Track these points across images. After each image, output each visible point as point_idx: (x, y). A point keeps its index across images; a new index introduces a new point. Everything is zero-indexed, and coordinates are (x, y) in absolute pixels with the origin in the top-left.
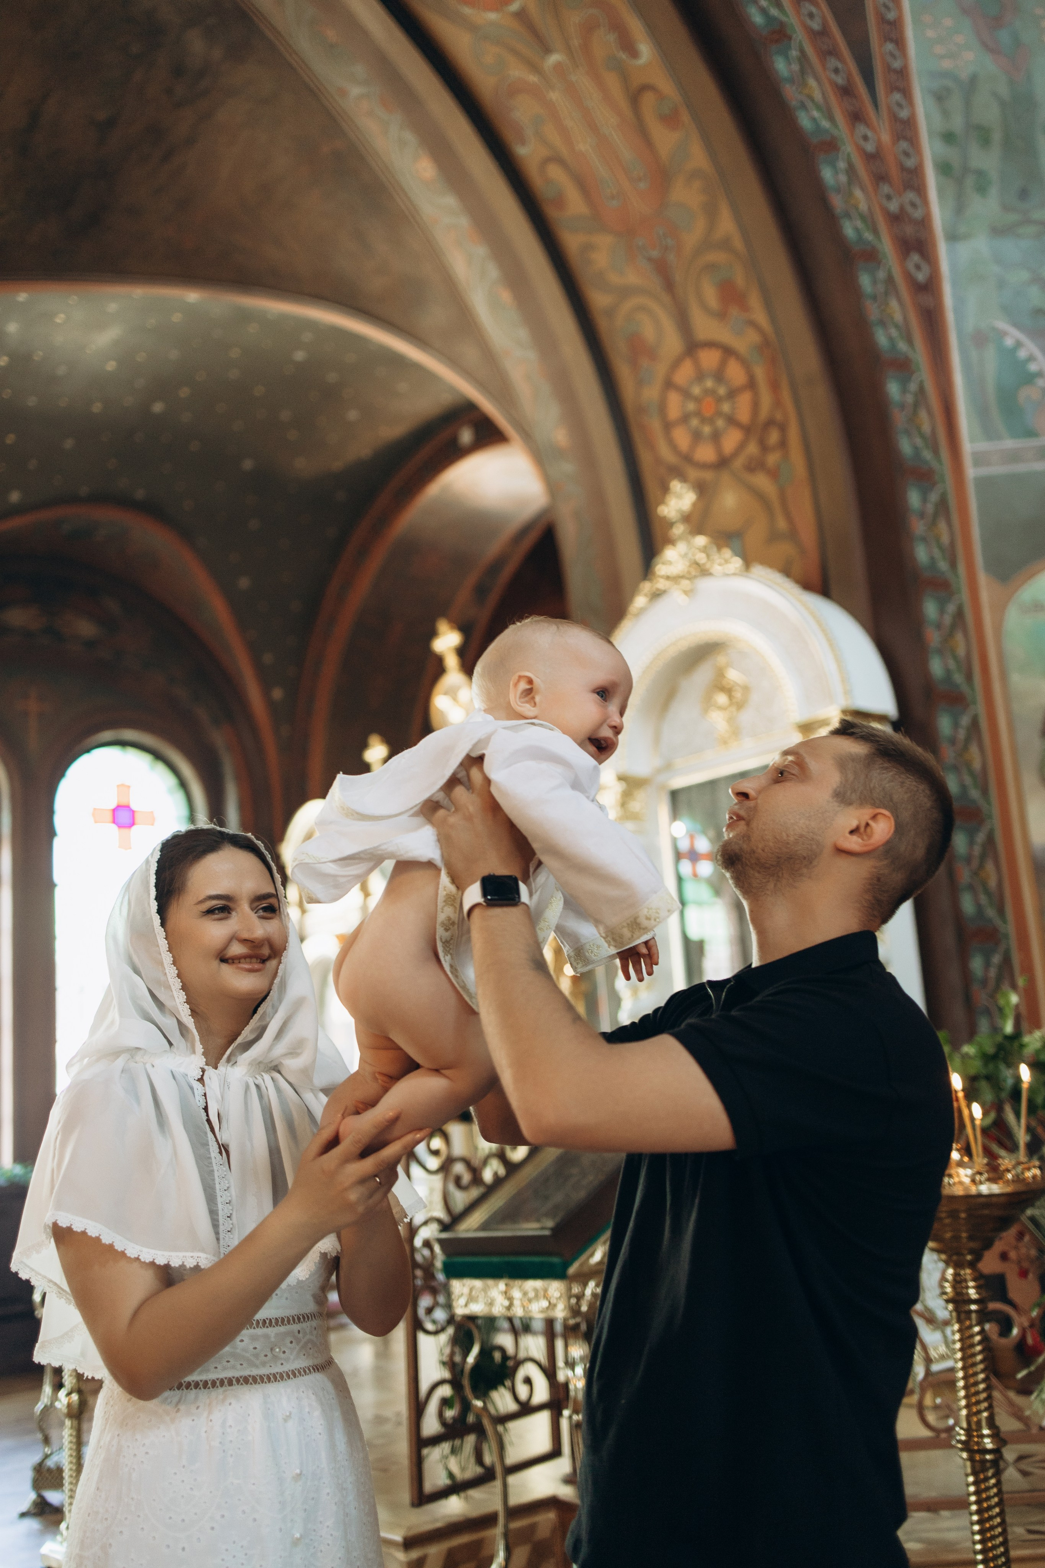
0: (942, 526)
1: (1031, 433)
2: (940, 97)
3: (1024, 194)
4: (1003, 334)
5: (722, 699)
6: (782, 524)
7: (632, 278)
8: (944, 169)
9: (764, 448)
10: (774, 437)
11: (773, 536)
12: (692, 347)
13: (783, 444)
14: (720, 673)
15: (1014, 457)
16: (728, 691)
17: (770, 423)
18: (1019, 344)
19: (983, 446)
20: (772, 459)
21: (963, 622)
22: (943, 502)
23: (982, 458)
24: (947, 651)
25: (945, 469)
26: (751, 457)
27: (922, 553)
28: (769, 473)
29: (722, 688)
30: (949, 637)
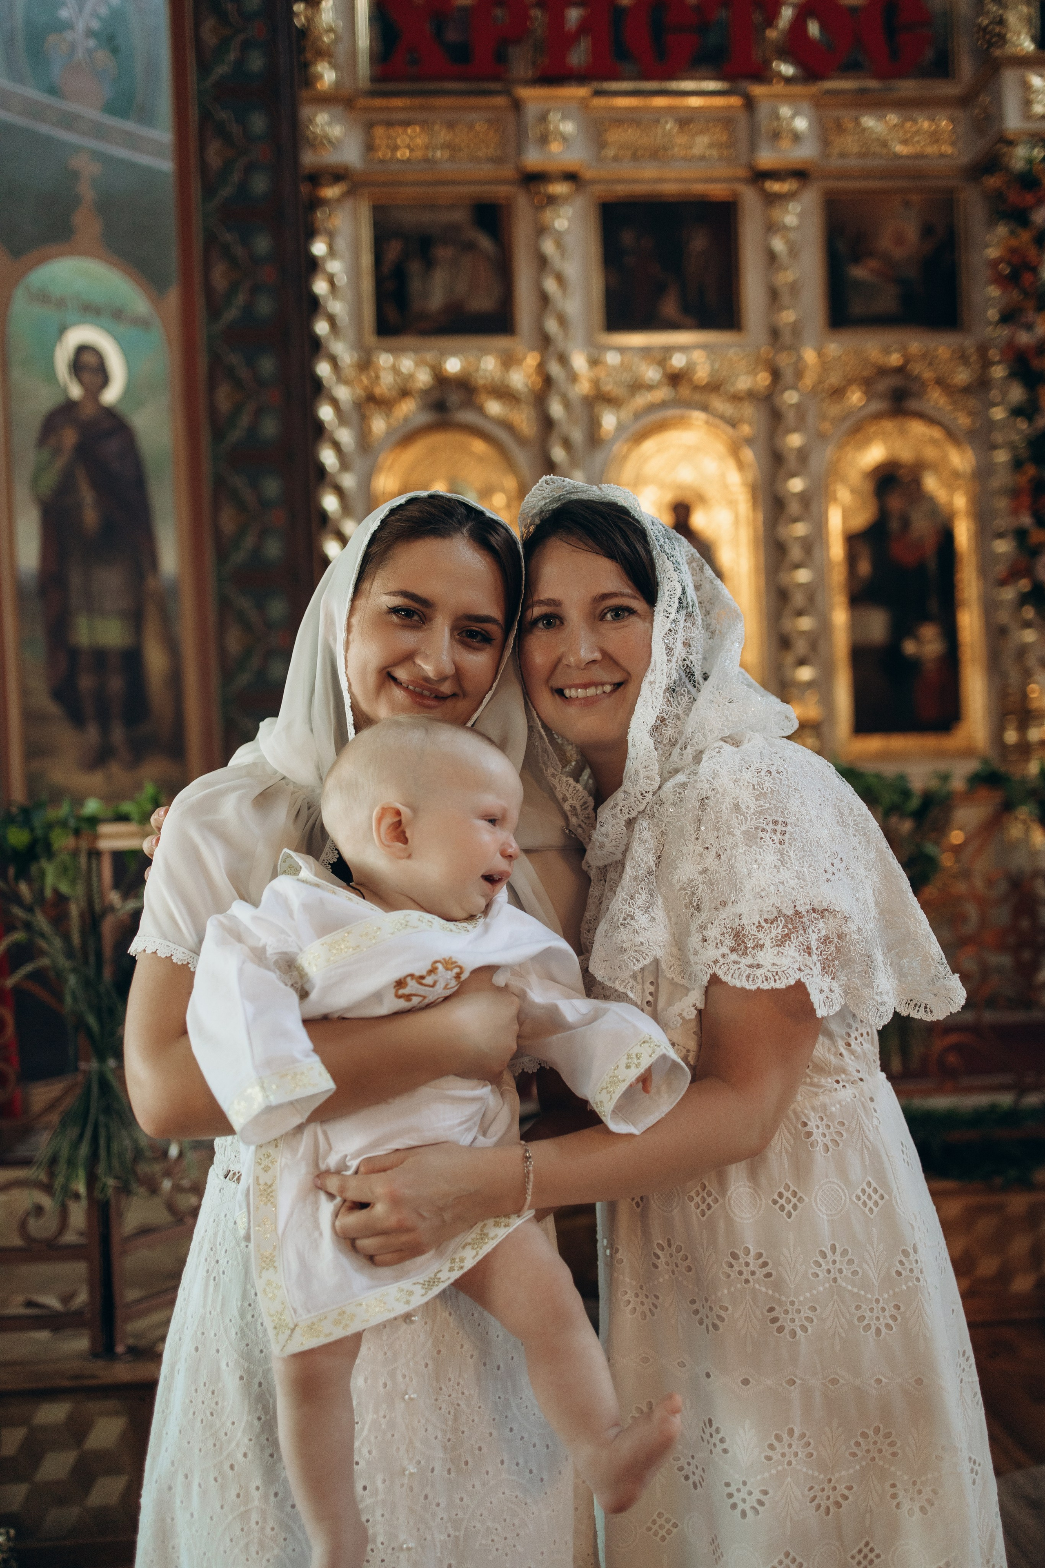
15: (34, 110)
19: (5, 83)
23: (4, 99)
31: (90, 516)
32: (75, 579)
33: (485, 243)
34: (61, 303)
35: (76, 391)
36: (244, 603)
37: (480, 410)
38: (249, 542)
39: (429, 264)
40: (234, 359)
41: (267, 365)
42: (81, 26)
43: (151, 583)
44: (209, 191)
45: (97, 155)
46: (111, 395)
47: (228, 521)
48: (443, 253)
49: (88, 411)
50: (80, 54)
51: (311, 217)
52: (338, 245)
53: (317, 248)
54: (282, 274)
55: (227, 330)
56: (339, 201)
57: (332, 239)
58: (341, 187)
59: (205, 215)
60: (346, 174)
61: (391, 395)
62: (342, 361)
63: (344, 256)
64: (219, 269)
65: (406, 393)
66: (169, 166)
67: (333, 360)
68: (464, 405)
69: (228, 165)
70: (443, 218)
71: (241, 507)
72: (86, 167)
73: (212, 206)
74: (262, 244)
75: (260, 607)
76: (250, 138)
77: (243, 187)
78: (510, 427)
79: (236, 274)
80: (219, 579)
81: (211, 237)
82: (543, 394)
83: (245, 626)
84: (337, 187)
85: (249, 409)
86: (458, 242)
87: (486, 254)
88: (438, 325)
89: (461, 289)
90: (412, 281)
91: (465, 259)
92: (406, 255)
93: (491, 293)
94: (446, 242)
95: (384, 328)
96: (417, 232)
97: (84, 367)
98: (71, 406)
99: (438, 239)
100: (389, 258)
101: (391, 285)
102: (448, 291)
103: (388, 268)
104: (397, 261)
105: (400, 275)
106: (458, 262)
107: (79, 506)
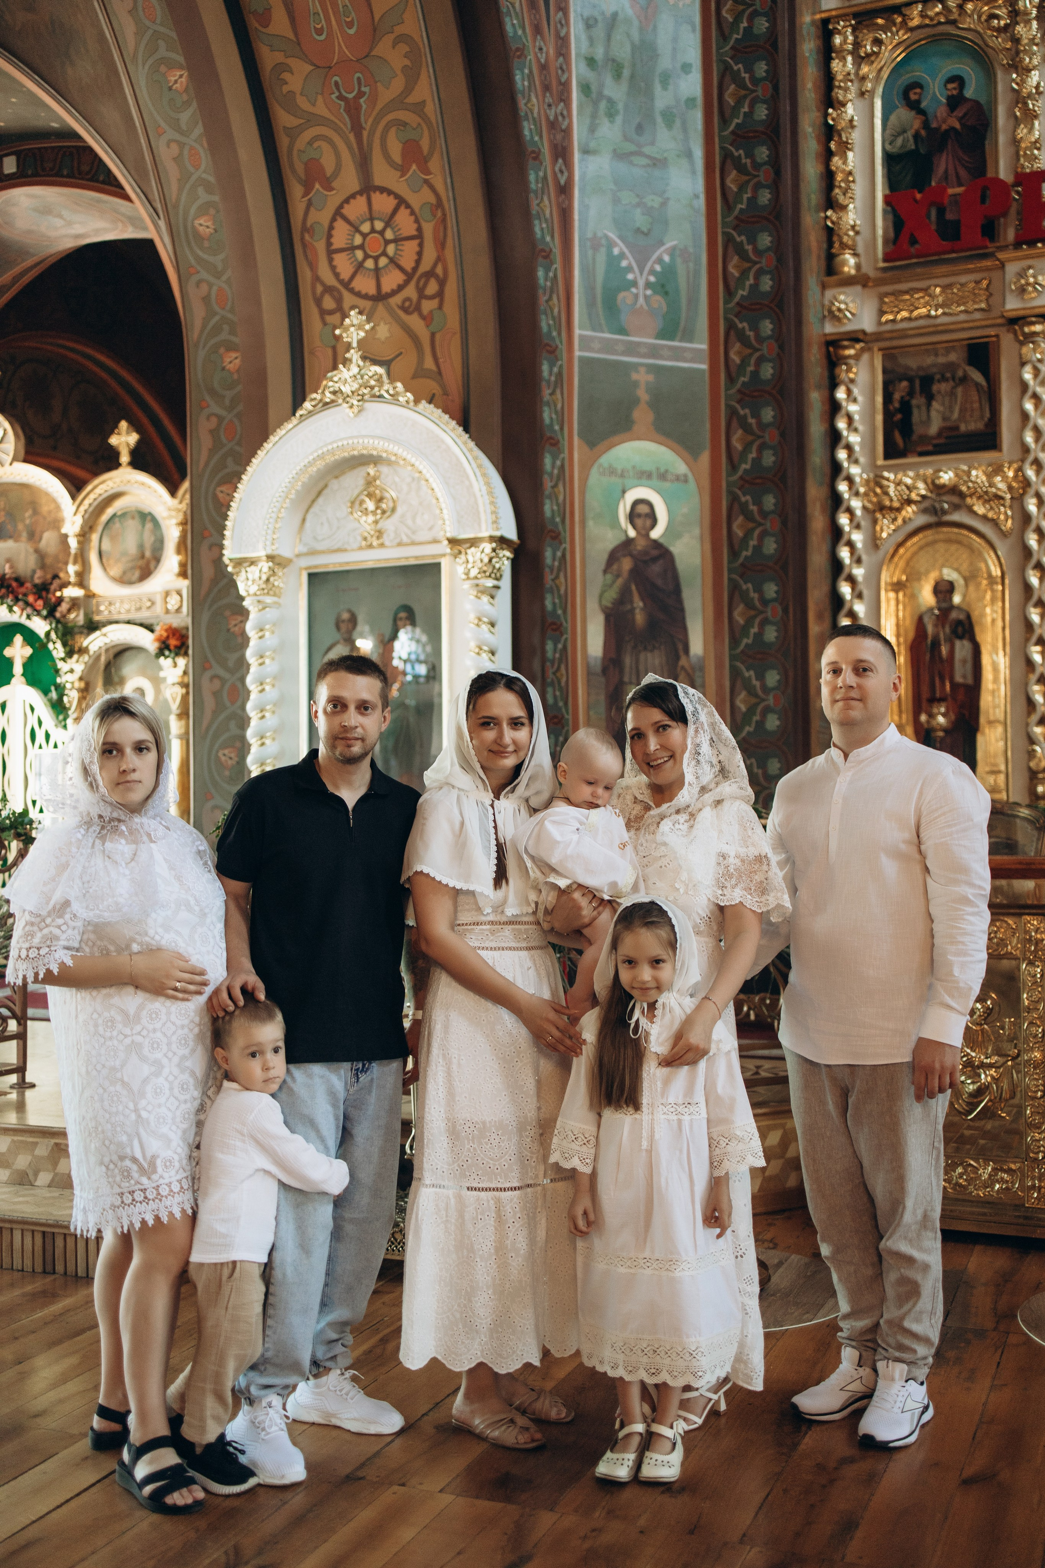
0: (559, 395)
1: (622, 331)
2: (589, 24)
3: (640, 129)
4: (611, 244)
5: (370, 505)
6: (429, 363)
7: (320, 109)
8: (585, 89)
9: (422, 295)
10: (432, 288)
11: (419, 373)
12: (368, 188)
13: (440, 294)
14: (370, 482)
15: (608, 346)
16: (379, 500)
17: (430, 274)
18: (622, 256)
19: (587, 333)
20: (428, 306)
21: (563, 475)
22: (560, 374)
23: (586, 342)
24: (554, 496)
25: (563, 347)
26: (408, 299)
27: (547, 415)
28: (423, 318)
29: (370, 496)
30: (555, 486)
31: (640, 618)
32: (628, 661)
33: (977, 376)
34: (623, 474)
35: (632, 533)
36: (750, 674)
37: (971, 511)
38: (754, 630)
39: (930, 398)
40: (747, 499)
41: (769, 501)
42: (641, 283)
43: (683, 662)
44: (731, 379)
45: (651, 368)
46: (656, 534)
47: (740, 615)
48: (941, 387)
49: (641, 544)
50: (641, 300)
51: (837, 371)
52: (856, 391)
53: (841, 394)
54: (783, 435)
55: (741, 478)
56: (857, 357)
57: (851, 386)
58: (858, 346)
59: (728, 397)
60: (861, 337)
61: (896, 504)
62: (858, 479)
63: (860, 399)
64: (738, 436)
65: (909, 502)
66: (704, 367)
67: (850, 479)
68: (956, 507)
69: (744, 361)
70: (941, 360)
71: (749, 605)
72: (642, 377)
73: (732, 391)
74: (768, 414)
75: (761, 677)
76: (760, 339)
77: (755, 374)
78: (995, 523)
79: (750, 438)
80: (732, 658)
81: (732, 413)
82: (1022, 495)
83: (751, 691)
84: (853, 347)
85: (757, 533)
86: (953, 379)
87: (977, 385)
88: (935, 446)
89: (956, 415)
90: (915, 412)
91: (959, 391)
92: (911, 393)
93: (982, 417)
94: (944, 379)
95: (891, 452)
96: (921, 373)
97: (639, 516)
98: (629, 542)
99: (938, 377)
100: (897, 396)
101: (899, 416)
102: (945, 419)
103: (897, 405)
104: (902, 397)
105: (906, 408)
106: (952, 394)
107: (632, 611)
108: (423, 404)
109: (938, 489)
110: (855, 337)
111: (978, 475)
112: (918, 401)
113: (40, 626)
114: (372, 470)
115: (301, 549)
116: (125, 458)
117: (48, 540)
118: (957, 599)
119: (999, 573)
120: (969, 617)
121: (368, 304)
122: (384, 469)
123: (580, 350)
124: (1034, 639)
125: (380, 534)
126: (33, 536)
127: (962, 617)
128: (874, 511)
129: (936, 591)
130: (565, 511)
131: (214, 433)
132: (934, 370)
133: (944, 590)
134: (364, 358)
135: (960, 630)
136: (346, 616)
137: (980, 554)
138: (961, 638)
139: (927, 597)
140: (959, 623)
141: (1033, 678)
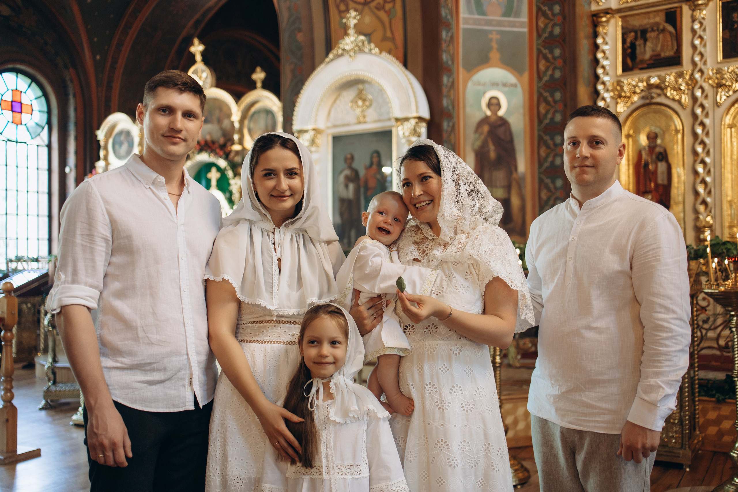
0: (451, 47)
1: (484, 14)
5: (360, 103)
6: (389, 34)
9: (385, 1)
11: (384, 39)
14: (361, 92)
15: (477, 22)
16: (364, 100)
19: (467, 16)
20: (388, 6)
21: (453, 85)
22: (452, 37)
23: (466, 21)
24: (448, 96)
25: (454, 23)
26: (379, 4)
27: (445, 57)
28: (386, 12)
29: (360, 98)
30: (449, 91)
31: (493, 155)
32: (486, 175)
33: (670, 28)
34: (484, 84)
35: (489, 113)
36: (548, 181)
37: (666, 96)
38: (550, 159)
39: (645, 40)
40: (546, 94)
41: (558, 95)
43: (514, 175)
44: (539, 36)
45: (498, 32)
46: (501, 113)
47: (543, 152)
48: (651, 35)
49: (493, 119)
51: (598, 29)
52: (607, 39)
53: (599, 41)
54: (565, 62)
55: (544, 84)
56: (607, 21)
57: (605, 36)
58: (608, 16)
59: (538, 45)
60: (610, 11)
61: (628, 94)
62: (608, 84)
63: (609, 42)
64: (542, 63)
65: (635, 93)
66: (526, 30)
67: (604, 83)
68: (659, 95)
69: (546, 26)
70: (652, 21)
71: (548, 147)
72: (494, 37)
73: (540, 41)
74: (557, 52)
75: (553, 182)
76: (554, 15)
77: (551, 32)
78: (679, 102)
79: (548, 64)
80: (540, 173)
81: (539, 52)
82: (693, 88)
83: (548, 189)
84: (605, 17)
85: (551, 111)
86: (658, 30)
87: (670, 33)
88: (648, 65)
89: (659, 48)
90: (638, 48)
91: (661, 36)
92: (636, 38)
93: (673, 49)
94: (653, 30)
95: (626, 69)
96: (641, 28)
97: (492, 104)
98: (487, 118)
99: (650, 30)
100: (629, 40)
101: (629, 51)
102: (653, 51)
103: (628, 44)
104: (631, 41)
105: (633, 46)
106: (657, 38)
107: (488, 151)
108: (384, 54)
109: (650, 86)
110: (607, 12)
111: (670, 78)
112: (639, 42)
113: (222, 163)
114: (361, 86)
115: (329, 124)
116: (259, 85)
117: (226, 123)
118: (659, 141)
119: (681, 127)
120: (665, 150)
121: (359, 7)
122: (367, 86)
123: (464, 24)
124: (699, 161)
125: (364, 117)
126: (220, 121)
127: (662, 150)
128: (616, 99)
129: (648, 137)
130: (455, 103)
131: (293, 71)
132: (648, 26)
133: (652, 137)
134: (356, 32)
135: (660, 157)
136: (349, 156)
137: (671, 119)
138: (661, 160)
139: (643, 140)
140: (660, 153)
141: (699, 180)
